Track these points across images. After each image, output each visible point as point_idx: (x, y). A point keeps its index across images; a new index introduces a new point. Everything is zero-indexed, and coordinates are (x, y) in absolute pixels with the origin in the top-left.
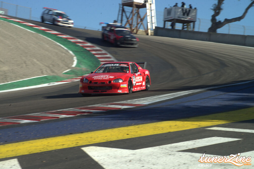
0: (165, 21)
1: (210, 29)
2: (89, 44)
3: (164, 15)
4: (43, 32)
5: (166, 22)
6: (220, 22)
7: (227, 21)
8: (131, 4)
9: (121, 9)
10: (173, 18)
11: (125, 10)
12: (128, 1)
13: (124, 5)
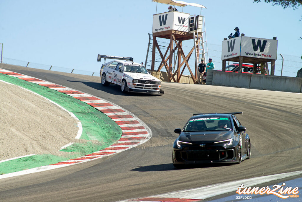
8: (166, 35)
9: (152, 42)
10: (238, 55)
11: (159, 43)
12: (164, 28)
13: (156, 35)
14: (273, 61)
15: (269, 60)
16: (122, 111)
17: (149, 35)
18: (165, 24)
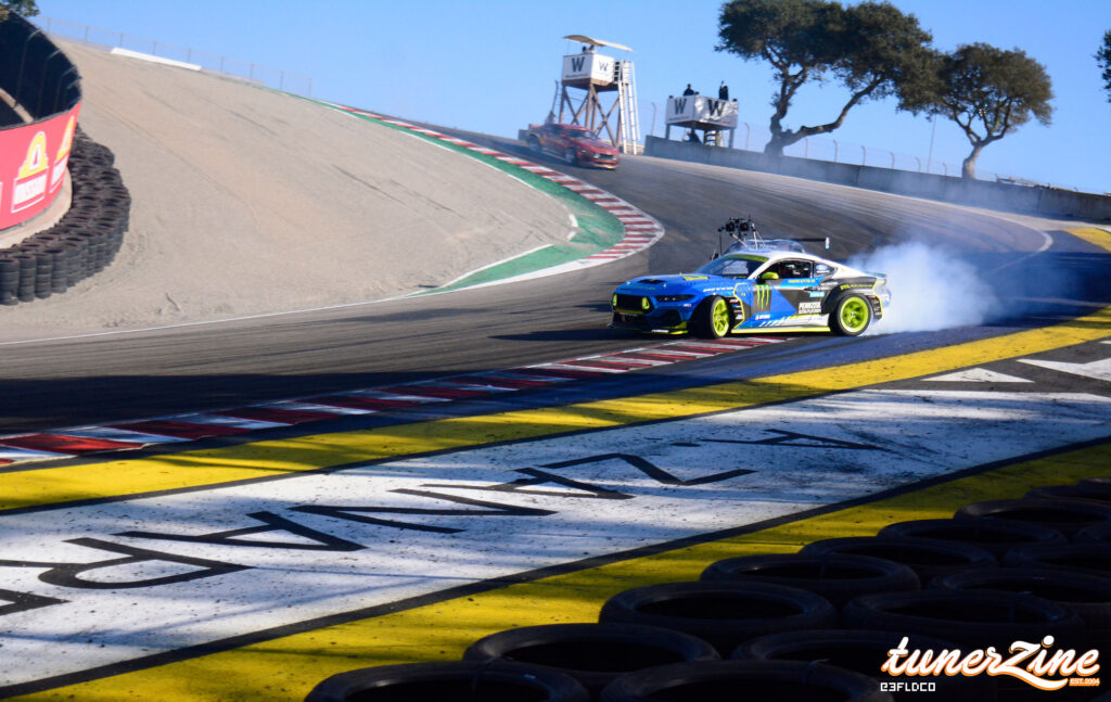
0: (668, 126)
1: (769, 146)
2: (607, 195)
3: (668, 112)
4: (516, 168)
5: (672, 127)
6: (789, 131)
7: (807, 131)
8: (584, 84)
9: (560, 92)
10: (690, 119)
11: (570, 95)
12: (578, 75)
13: (566, 83)
14: (732, 129)
15: (726, 128)
16: (600, 193)
17: (557, 83)
18: (580, 69)
